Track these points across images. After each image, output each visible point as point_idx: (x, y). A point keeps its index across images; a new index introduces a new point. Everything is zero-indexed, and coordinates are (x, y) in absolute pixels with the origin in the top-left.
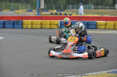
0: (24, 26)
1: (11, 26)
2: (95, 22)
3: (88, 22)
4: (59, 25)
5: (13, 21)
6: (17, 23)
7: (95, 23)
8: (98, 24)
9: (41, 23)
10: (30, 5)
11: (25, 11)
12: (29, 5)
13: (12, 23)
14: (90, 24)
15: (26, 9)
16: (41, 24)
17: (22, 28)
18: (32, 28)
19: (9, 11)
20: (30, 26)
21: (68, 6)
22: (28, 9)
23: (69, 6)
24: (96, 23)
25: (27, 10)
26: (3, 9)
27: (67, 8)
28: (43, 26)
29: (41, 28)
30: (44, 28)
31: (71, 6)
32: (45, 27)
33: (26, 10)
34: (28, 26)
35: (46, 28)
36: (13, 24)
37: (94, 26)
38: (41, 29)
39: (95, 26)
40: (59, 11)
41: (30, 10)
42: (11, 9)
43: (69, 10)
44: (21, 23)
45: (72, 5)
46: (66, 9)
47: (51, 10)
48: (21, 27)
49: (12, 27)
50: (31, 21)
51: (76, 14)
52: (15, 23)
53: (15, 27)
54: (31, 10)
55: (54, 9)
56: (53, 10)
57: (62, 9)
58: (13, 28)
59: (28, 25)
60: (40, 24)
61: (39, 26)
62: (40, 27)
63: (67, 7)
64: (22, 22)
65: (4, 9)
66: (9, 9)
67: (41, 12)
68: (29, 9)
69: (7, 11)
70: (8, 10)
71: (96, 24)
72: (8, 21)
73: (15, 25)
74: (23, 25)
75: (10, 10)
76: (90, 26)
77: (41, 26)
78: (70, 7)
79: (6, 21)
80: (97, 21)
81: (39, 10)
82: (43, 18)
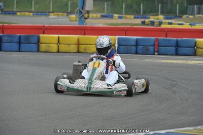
0: (43, 47)
1: (15, 46)
2: (193, 41)
3: (177, 40)
4: (117, 45)
5: (20, 36)
6: (28, 40)
7: (193, 44)
8: (198, 45)
9: (78, 40)
10: (110, 3)
11: (97, 16)
12: (106, 4)
13: (16, 40)
14: (181, 44)
15: (101, 12)
16: (78, 44)
17: (38, 51)
18: (58, 52)
19: (62, 15)
20: (54, 48)
21: (189, 7)
22: (104, 12)
23: (192, 6)
24: (196, 43)
25: (103, 14)
26: (51, 10)
27: (188, 12)
28: (82, 48)
29: (78, 52)
30: (83, 51)
31: (196, 6)
32: (85, 49)
33: (99, 15)
34: (50, 47)
35: (87, 53)
36: (20, 43)
37: (190, 50)
38: (78, 54)
39: (193, 49)
40: (171, 18)
41: (108, 15)
42: (68, 13)
43: (191, 17)
44: (36, 41)
45: (198, 6)
46: (186, 14)
47: (154, 15)
48: (36, 50)
49: (17, 49)
50: (57, 36)
51: (190, 25)
52: (22, 40)
53: (22, 49)
54: (111, 14)
55: (160, 13)
56: (157, 15)
57: (178, 14)
58: (19, 51)
59: (51, 45)
60: (77, 42)
61: (73, 48)
62: (76, 51)
63: (188, 9)
64: (39, 38)
65: (53, 12)
66: (64, 12)
67: (85, 18)
68: (106, 12)
69: (58, 15)
70: (61, 13)
71: (195, 45)
72: (8, 36)
73: (22, 45)
74: (41, 45)
75: (65, 14)
76: (181, 50)
77: (78, 47)
78: (193, 8)
79: (4, 35)
80: (197, 39)
81: (82, 13)
82: (87, 30)
